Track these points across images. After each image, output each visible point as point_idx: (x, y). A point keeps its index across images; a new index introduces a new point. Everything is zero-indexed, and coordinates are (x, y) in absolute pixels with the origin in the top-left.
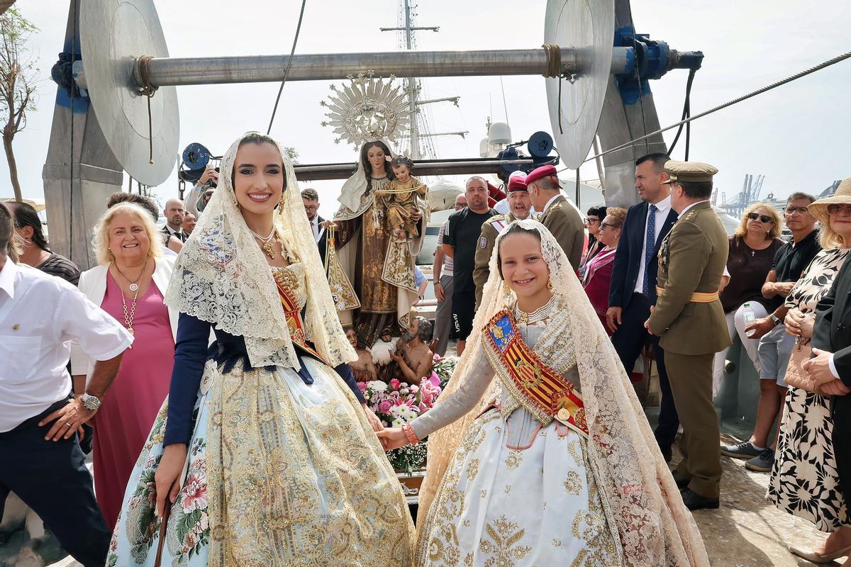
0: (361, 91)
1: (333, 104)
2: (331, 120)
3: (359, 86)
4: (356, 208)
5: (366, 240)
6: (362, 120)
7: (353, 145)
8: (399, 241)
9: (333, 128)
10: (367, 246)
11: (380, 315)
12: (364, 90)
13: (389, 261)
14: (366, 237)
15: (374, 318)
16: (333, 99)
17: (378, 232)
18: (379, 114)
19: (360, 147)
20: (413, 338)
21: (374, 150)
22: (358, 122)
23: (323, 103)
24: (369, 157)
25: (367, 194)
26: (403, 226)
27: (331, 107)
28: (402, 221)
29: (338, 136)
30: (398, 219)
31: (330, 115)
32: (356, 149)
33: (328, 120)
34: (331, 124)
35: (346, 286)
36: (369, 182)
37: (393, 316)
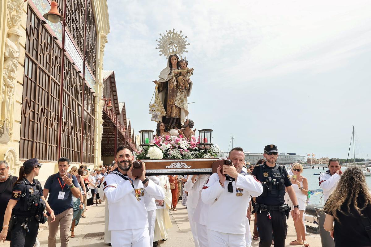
0: (170, 36)
1: (160, 41)
2: (159, 47)
3: (169, 35)
4: (166, 78)
5: (169, 91)
6: (170, 47)
7: (166, 57)
8: (182, 91)
9: (160, 50)
10: (170, 93)
11: (174, 118)
12: (171, 36)
13: (178, 98)
14: (169, 89)
16: (160, 39)
17: (174, 87)
18: (175, 45)
19: (168, 57)
20: (187, 126)
21: (174, 57)
22: (168, 48)
23: (157, 41)
24: (171, 60)
25: (170, 74)
26: (184, 83)
29: (161, 53)
31: (159, 45)
34: (159, 48)
35: (161, 107)
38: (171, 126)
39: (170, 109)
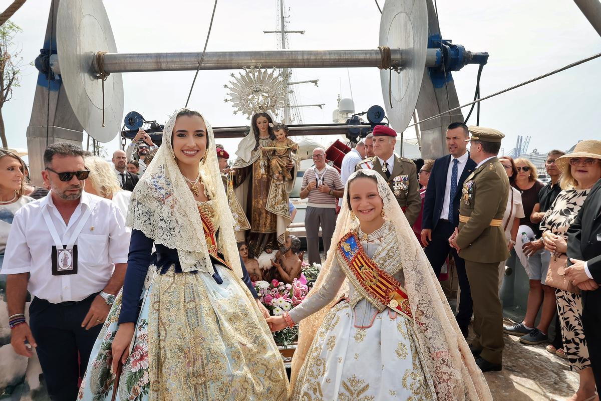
0: (252, 77)
1: (232, 87)
2: (231, 98)
3: (251, 75)
4: (248, 159)
5: (255, 183)
6: (253, 98)
7: (246, 115)
8: (278, 183)
9: (233, 104)
10: (256, 186)
11: (264, 235)
12: (254, 77)
13: (271, 196)
14: (255, 180)
15: (260, 236)
16: (233, 84)
17: (263, 176)
18: (265, 94)
19: (251, 117)
20: (287, 251)
21: (261, 119)
22: (250, 100)
23: (226, 86)
24: (257, 124)
25: (256, 149)
26: (281, 172)
27: (231, 89)
28: (280, 169)
29: (236, 109)
30: (278, 167)
31: (230, 95)
32: (248, 118)
33: (229, 98)
34: (231, 100)
35: (241, 214)
36: (258, 141)
37: (273, 235)
38: (259, 249)
39: (257, 216)
